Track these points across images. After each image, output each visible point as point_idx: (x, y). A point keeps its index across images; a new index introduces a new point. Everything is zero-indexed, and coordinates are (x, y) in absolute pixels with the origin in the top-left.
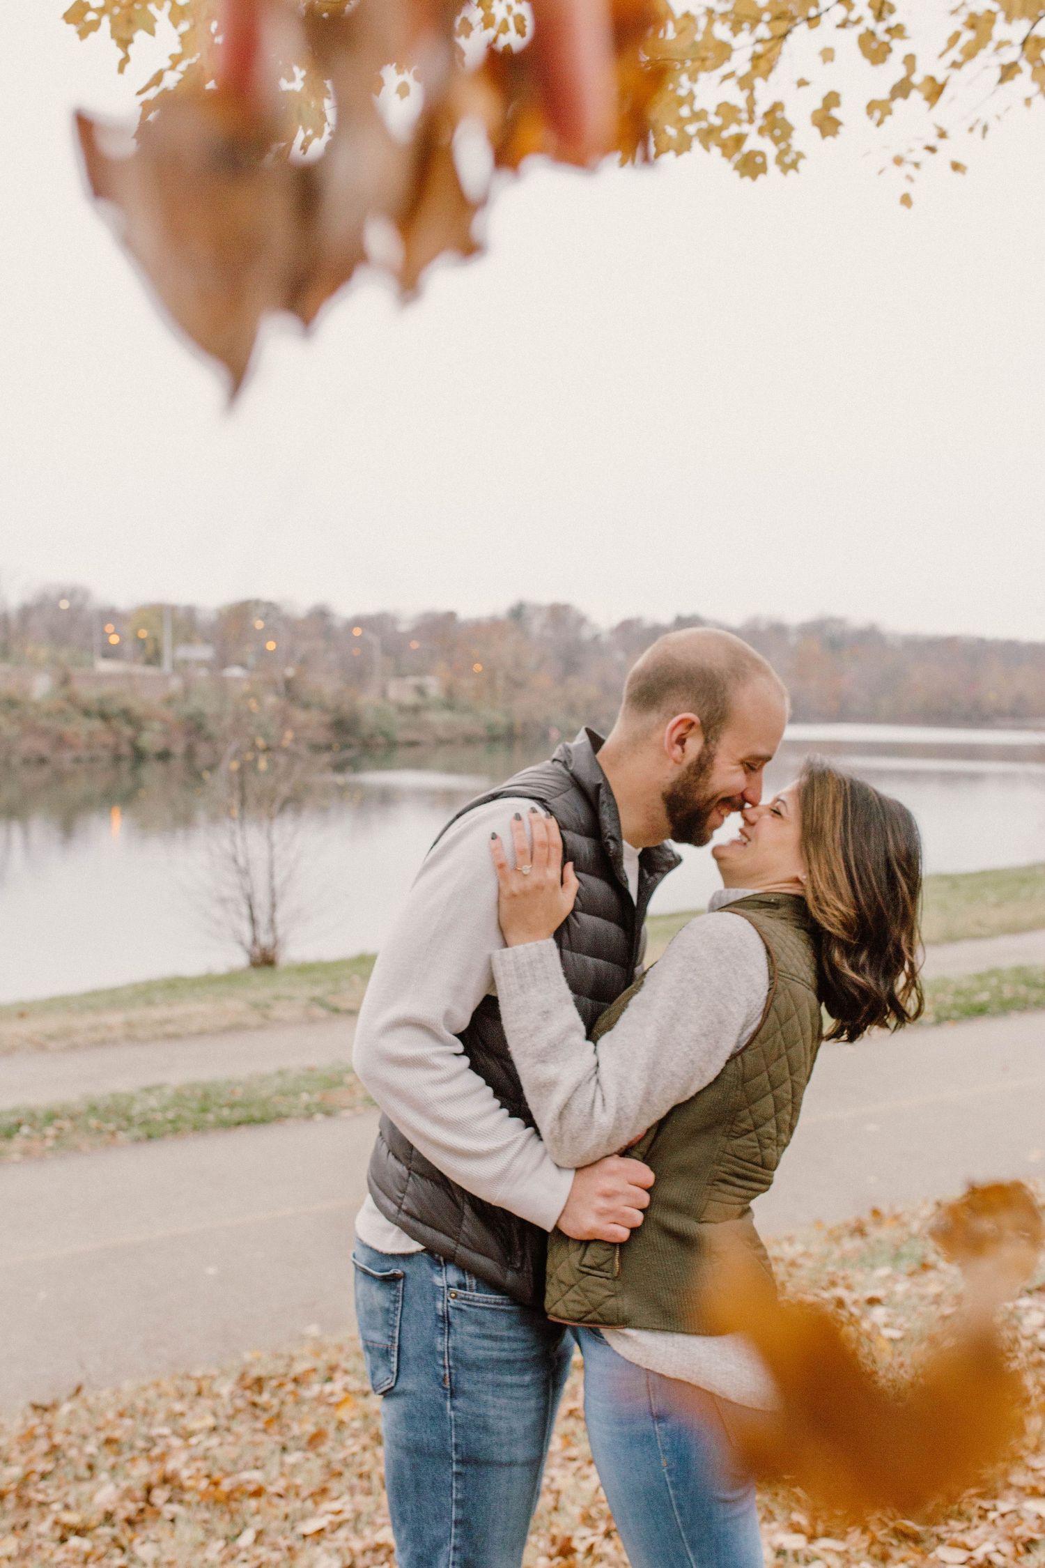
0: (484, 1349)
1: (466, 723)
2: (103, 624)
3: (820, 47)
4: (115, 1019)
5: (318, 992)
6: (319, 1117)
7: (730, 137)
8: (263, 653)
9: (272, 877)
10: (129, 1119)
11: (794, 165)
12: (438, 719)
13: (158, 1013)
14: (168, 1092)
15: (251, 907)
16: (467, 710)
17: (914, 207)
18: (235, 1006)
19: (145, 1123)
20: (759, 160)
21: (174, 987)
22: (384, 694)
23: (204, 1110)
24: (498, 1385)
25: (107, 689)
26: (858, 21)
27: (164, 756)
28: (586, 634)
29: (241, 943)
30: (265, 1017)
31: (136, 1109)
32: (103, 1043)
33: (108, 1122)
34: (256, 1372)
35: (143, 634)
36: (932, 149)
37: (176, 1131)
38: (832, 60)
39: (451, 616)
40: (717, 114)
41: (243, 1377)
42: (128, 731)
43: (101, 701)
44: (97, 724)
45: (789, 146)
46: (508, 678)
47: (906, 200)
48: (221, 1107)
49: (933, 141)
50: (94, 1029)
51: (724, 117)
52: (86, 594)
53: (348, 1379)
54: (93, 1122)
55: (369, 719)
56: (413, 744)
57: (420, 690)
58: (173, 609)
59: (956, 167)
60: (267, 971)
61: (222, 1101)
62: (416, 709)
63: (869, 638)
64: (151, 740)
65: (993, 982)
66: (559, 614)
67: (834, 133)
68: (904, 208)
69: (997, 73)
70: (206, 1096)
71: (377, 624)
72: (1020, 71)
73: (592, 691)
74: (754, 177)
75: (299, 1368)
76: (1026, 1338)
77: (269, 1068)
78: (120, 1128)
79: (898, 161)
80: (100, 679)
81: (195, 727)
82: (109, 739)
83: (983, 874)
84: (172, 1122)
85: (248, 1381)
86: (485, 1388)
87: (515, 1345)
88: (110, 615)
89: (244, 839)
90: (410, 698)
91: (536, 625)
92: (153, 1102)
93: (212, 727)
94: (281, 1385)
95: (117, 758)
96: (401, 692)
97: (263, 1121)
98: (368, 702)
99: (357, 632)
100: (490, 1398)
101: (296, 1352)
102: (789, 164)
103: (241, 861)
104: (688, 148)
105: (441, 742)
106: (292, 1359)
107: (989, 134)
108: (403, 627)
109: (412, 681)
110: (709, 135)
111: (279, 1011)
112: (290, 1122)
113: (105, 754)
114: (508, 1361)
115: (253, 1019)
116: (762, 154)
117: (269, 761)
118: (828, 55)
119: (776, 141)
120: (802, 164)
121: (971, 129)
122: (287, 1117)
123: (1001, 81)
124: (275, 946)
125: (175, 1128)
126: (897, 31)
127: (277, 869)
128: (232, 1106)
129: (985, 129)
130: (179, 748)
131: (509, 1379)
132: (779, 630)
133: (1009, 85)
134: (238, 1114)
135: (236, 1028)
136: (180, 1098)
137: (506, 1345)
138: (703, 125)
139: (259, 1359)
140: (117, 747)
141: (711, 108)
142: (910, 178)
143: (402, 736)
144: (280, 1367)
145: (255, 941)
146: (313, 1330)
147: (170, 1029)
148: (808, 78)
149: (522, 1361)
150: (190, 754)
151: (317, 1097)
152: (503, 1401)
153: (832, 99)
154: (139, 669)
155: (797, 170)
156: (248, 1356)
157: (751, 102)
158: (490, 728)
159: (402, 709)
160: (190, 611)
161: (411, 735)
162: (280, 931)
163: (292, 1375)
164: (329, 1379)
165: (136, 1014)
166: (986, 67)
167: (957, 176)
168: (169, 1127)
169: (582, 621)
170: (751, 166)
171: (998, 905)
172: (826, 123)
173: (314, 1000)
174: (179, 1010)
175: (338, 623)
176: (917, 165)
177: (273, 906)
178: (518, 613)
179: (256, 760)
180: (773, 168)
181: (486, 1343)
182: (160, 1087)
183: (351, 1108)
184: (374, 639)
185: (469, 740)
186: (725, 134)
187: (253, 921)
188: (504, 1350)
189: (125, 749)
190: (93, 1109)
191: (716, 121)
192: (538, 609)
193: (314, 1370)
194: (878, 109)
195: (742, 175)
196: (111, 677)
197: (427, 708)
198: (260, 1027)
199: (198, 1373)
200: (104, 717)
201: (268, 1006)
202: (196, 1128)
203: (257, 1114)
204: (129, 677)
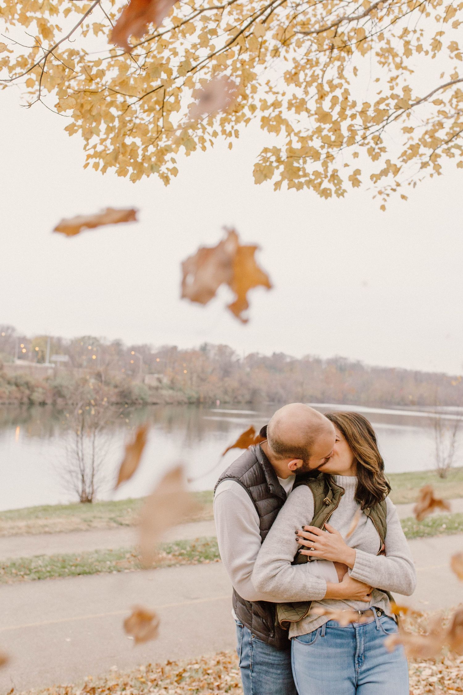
0: (263, 657)
1: (179, 396)
2: (20, 344)
3: (353, 152)
4: (22, 524)
5: (113, 515)
6: (115, 572)
7: (317, 183)
8: (90, 360)
9: (93, 462)
10: (30, 570)
11: (342, 194)
12: (166, 393)
13: (41, 522)
14: (47, 558)
15: (83, 476)
16: (180, 390)
17: (386, 211)
18: (76, 520)
19: (38, 572)
20: (328, 192)
21: (46, 510)
22: (143, 381)
23: (64, 567)
24: (267, 671)
25: (19, 372)
26: (368, 144)
27: (43, 404)
28: (234, 359)
29: (78, 492)
30: (89, 525)
31: (33, 565)
32: (16, 535)
33: (20, 571)
34: (91, 685)
35: (37, 349)
36: (394, 190)
37: (51, 576)
38: (357, 157)
39: (175, 348)
40: (313, 175)
41: (85, 687)
42: (27, 392)
43: (16, 378)
44: (14, 388)
45: (341, 187)
46: (198, 376)
47: (383, 208)
48: (72, 566)
49: (394, 187)
50: (13, 528)
51: (316, 176)
52: (13, 330)
53: (132, 689)
54: (14, 571)
55: (136, 391)
56: (154, 404)
57: (159, 380)
58: (52, 338)
59: (403, 197)
60: (88, 504)
61: (71, 563)
62: (157, 388)
63: (357, 367)
64: (37, 396)
65: (410, 523)
66: (222, 350)
67: (358, 186)
68: (382, 211)
69: (420, 165)
70: (64, 561)
71: (142, 350)
72: (429, 165)
73: (235, 384)
74: (326, 198)
75: (110, 684)
76: (424, 680)
77: (92, 549)
78: (26, 574)
79: (380, 193)
80: (16, 368)
81: (58, 393)
82: (18, 395)
83: (405, 474)
84: (49, 572)
85: (88, 689)
86: (262, 672)
87: (275, 658)
88: (23, 340)
89: (82, 444)
90: (155, 383)
91: (212, 354)
92: (40, 562)
93: (65, 392)
94: (103, 691)
95: (22, 404)
96: (151, 380)
97: (90, 573)
98: (136, 385)
99: (133, 353)
100: (264, 675)
101: (108, 677)
102: (341, 193)
103: (80, 454)
104: (302, 188)
105: (167, 403)
106: (106, 681)
107: (416, 186)
108: (153, 352)
109: (156, 376)
110: (309, 183)
111: (94, 524)
112: (102, 574)
113: (16, 402)
114: (272, 664)
115: (84, 526)
116: (330, 190)
117: (95, 410)
118: (356, 155)
119: (335, 185)
120: (345, 194)
121: (409, 184)
122: (100, 572)
123: (421, 168)
124: (92, 493)
125: (51, 575)
126: (383, 150)
127: (95, 459)
128: (76, 566)
129: (415, 184)
130: (49, 401)
131: (271, 670)
132: (318, 361)
133: (424, 169)
134: (79, 570)
135: (76, 530)
136: (53, 561)
137: (271, 658)
138: (308, 178)
139: (91, 680)
140: (22, 399)
141: (311, 173)
142: (385, 200)
143: (150, 400)
144: (102, 683)
145: (84, 491)
146: (114, 668)
147: (47, 529)
148: (349, 164)
149: (277, 665)
150: (54, 403)
151: (114, 563)
152: (268, 678)
153: (357, 172)
154: (34, 364)
155: (343, 197)
156: (86, 679)
157: (326, 170)
158: (189, 398)
159: (150, 388)
160: (59, 340)
161: (155, 400)
162: (95, 487)
163: (107, 687)
164: (124, 689)
165: (31, 522)
166: (416, 163)
167: (404, 201)
168: (48, 574)
169: (232, 353)
170: (326, 193)
171: (411, 489)
172: (355, 181)
173: (111, 519)
174: (50, 521)
175: (125, 348)
176: (388, 195)
177: (93, 475)
178: (204, 348)
179: (90, 410)
180: (334, 195)
181: (264, 655)
182: (43, 556)
183: (129, 569)
184: (141, 357)
185: (179, 403)
186: (316, 182)
187: (83, 481)
188: (270, 659)
189: (25, 400)
190: (14, 564)
191: (313, 177)
192: (213, 346)
193: (117, 685)
194: (375, 178)
195: (321, 197)
196: (21, 367)
197: (161, 388)
198: (87, 530)
199: (64, 685)
200: (17, 385)
201: (91, 521)
202: (60, 575)
203: (87, 570)
204: (30, 367)
